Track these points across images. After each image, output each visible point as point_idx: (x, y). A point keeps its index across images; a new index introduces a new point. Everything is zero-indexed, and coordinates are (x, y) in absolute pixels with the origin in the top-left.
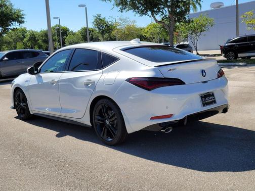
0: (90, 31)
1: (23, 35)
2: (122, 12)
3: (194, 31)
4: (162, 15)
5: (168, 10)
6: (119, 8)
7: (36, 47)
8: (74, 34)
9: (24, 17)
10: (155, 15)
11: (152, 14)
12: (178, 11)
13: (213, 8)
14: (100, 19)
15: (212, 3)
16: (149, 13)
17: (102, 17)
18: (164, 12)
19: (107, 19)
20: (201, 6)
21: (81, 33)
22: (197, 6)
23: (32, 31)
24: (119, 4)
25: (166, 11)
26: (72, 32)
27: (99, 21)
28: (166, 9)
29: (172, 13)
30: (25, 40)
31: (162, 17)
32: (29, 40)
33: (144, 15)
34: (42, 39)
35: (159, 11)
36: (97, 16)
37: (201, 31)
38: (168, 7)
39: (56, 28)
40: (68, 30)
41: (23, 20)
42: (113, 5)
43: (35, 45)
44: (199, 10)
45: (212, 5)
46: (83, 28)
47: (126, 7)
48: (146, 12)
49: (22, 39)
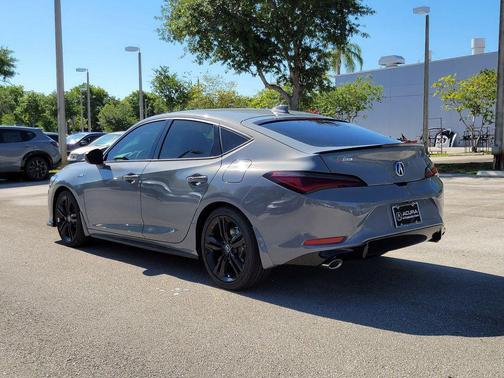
0: (149, 99)
1: (16, 100)
2: (200, 63)
3: (345, 108)
4: (277, 73)
5: (290, 65)
6: (194, 56)
7: (39, 123)
8: (116, 103)
9: (15, 63)
10: (264, 73)
11: (259, 70)
12: (307, 67)
13: (384, 67)
14: (168, 77)
15: (383, 58)
16: (254, 68)
17: (170, 74)
18: (282, 68)
19: (179, 78)
20: (361, 62)
21: (131, 102)
22: (356, 61)
23: (33, 94)
24: (195, 50)
25: (285, 67)
26: (113, 99)
27: (165, 81)
28: (286, 63)
29: (297, 70)
30: (18, 110)
31: (277, 77)
32: (26, 110)
33: (243, 73)
34: (51, 110)
35: (272, 66)
36: (160, 69)
37: (358, 109)
38: (290, 59)
39: (81, 90)
40: (106, 96)
41: (12, 69)
42: (185, 49)
43: (37, 121)
44: (358, 69)
45: (382, 61)
46: (134, 93)
47: (208, 56)
48: (248, 66)
49: (12, 108)
